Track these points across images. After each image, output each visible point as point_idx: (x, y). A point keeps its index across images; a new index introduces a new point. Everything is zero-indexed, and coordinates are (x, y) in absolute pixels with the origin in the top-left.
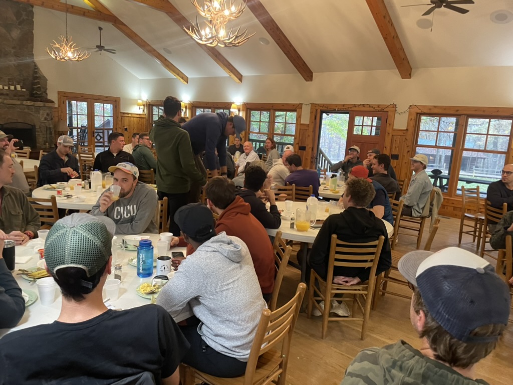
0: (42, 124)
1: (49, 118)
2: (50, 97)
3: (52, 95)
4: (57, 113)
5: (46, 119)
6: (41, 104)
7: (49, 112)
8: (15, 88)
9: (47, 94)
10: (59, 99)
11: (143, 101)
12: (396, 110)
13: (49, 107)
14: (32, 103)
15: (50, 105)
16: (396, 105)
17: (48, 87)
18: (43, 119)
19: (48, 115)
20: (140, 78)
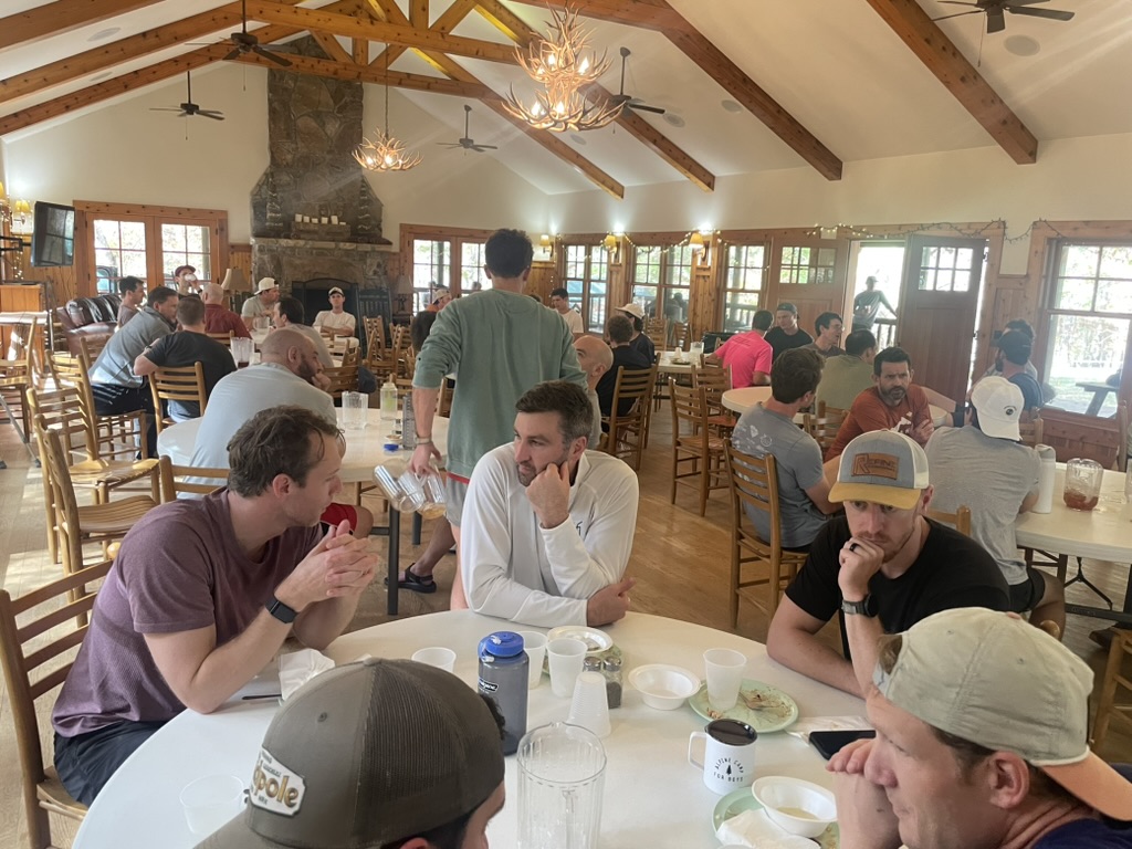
0: (371, 282)
1: (380, 272)
2: (386, 235)
3: (391, 232)
4: (397, 263)
5: (375, 273)
6: (368, 247)
7: (379, 260)
8: (330, 221)
9: (381, 230)
10: (402, 237)
11: (550, 236)
12: (1004, 234)
13: (382, 253)
14: (354, 246)
15: (383, 248)
16: (1004, 223)
17: (383, 217)
18: (371, 273)
19: (379, 265)
20: (549, 193)
